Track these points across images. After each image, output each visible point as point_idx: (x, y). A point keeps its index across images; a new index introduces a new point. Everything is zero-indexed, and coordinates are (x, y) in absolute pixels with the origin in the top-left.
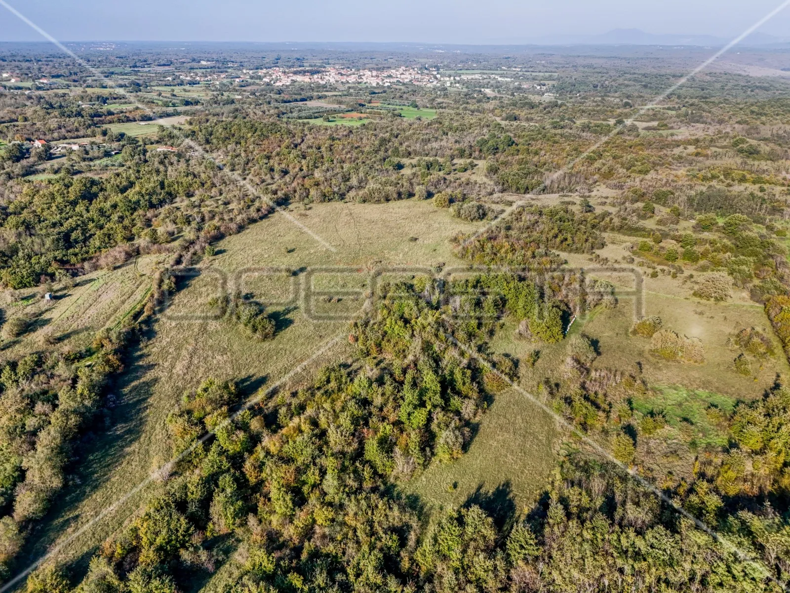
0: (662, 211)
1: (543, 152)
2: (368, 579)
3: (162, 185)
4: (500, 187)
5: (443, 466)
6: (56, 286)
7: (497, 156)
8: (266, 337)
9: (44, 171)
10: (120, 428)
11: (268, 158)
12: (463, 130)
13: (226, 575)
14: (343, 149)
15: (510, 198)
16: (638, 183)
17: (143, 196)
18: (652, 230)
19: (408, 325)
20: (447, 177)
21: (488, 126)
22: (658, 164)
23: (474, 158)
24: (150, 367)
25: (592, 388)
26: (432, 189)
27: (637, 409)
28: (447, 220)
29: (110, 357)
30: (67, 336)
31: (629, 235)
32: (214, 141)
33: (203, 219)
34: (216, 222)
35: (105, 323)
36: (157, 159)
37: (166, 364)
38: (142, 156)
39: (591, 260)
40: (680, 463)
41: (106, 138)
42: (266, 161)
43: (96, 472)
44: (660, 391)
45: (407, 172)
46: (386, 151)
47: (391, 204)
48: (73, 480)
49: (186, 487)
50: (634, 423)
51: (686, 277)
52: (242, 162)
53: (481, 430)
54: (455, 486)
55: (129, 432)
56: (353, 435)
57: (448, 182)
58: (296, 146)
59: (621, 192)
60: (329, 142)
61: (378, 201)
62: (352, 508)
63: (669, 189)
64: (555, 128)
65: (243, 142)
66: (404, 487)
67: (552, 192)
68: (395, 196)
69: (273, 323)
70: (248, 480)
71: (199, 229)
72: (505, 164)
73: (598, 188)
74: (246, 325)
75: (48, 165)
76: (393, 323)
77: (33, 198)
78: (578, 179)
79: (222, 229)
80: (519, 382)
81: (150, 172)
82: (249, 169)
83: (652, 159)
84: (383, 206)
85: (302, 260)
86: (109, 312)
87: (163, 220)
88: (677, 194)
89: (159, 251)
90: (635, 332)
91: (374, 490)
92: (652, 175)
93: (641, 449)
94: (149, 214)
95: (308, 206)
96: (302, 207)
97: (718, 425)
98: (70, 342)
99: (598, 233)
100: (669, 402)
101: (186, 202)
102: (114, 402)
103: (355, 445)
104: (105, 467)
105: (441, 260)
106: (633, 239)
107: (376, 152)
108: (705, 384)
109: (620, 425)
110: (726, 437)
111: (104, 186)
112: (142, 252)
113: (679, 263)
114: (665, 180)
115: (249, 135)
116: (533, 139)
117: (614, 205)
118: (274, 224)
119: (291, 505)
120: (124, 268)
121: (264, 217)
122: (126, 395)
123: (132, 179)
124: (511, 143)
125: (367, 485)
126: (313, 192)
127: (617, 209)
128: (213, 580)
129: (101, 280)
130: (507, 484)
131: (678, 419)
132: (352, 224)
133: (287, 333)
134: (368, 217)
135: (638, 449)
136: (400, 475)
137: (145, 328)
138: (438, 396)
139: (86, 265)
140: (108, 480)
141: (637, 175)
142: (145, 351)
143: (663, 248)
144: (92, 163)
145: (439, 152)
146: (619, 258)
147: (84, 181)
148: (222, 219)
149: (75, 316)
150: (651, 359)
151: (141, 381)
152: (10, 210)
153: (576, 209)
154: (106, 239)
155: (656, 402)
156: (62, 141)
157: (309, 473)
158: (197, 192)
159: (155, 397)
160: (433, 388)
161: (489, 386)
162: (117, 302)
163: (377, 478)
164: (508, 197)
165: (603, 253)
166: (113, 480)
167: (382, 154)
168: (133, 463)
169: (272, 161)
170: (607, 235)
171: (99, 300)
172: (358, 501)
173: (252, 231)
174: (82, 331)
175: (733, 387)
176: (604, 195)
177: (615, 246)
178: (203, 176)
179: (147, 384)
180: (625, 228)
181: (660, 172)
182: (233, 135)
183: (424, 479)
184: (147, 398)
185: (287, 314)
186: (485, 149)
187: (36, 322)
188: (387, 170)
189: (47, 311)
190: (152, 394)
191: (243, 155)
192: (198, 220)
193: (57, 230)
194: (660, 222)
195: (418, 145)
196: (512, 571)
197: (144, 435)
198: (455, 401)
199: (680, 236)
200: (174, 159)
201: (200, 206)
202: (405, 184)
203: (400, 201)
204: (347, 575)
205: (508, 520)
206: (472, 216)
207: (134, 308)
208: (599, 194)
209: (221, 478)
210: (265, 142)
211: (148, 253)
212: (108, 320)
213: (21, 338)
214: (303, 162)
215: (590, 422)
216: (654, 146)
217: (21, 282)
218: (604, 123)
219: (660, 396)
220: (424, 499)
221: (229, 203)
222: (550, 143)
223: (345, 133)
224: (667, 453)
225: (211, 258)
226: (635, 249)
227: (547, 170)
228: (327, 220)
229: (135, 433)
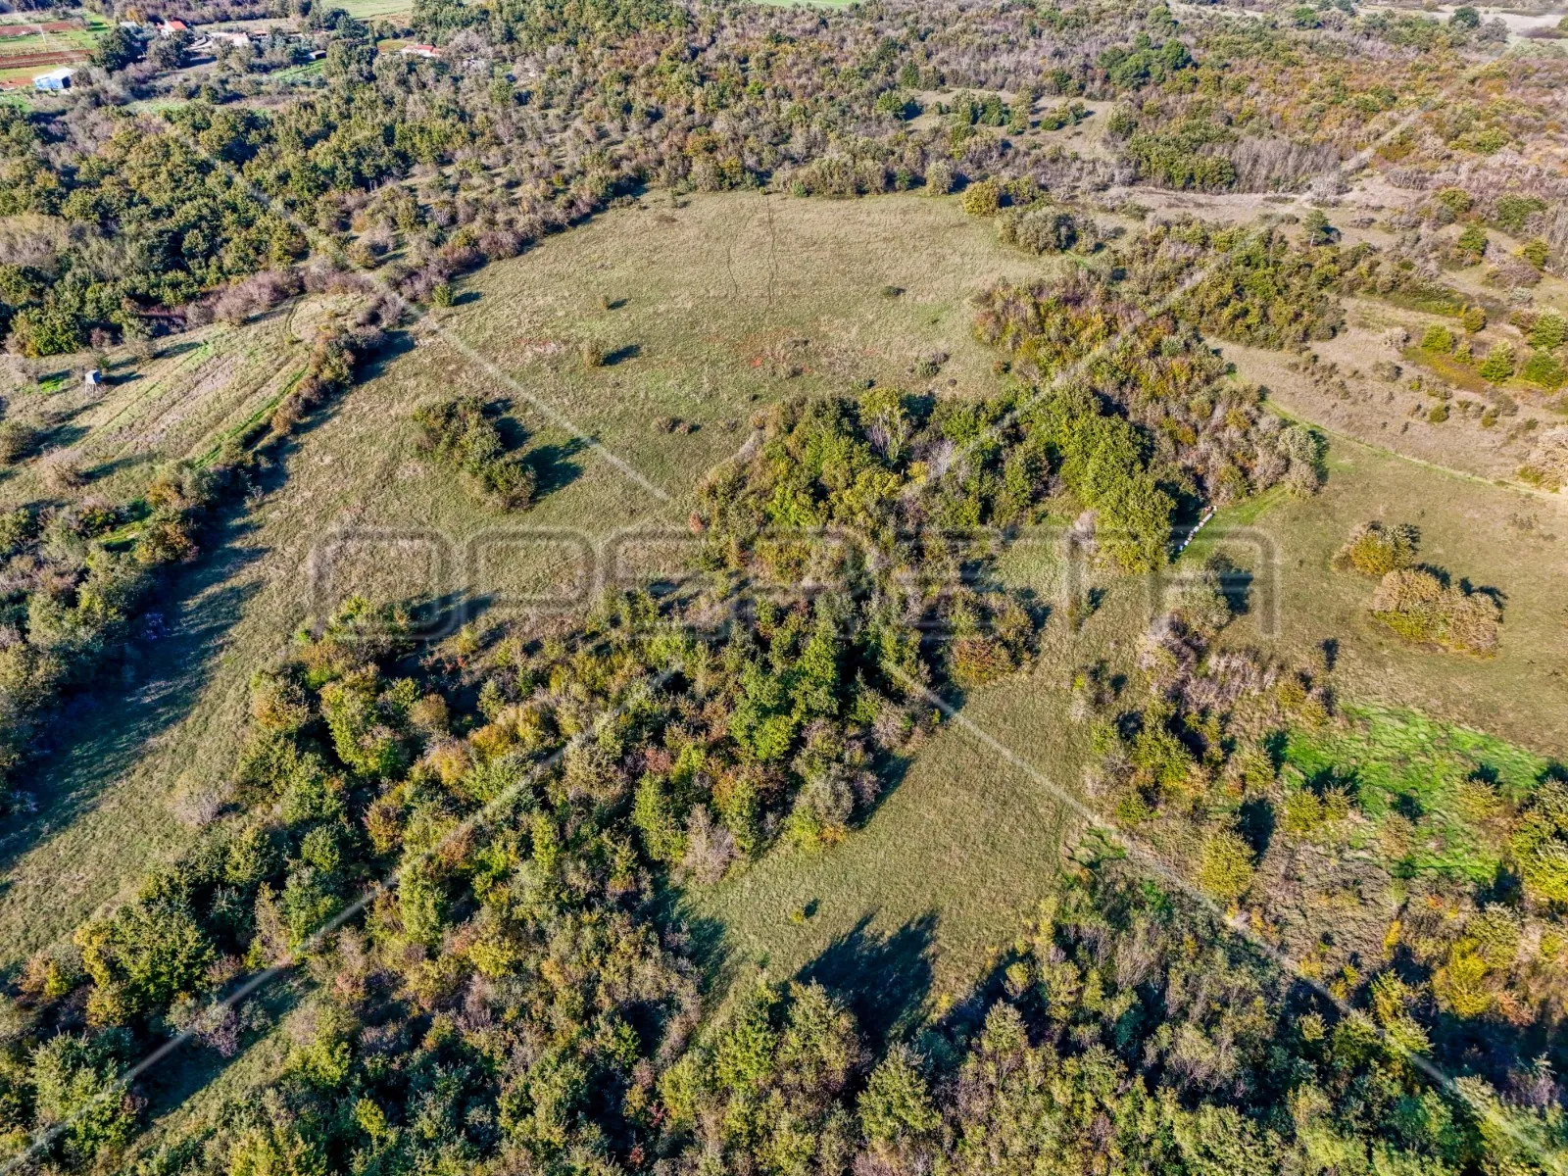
0: (1507, 250)
1: (1252, 88)
2: (534, 1131)
3: (389, 135)
4: (1127, 171)
5: (801, 856)
6: (116, 355)
7: (1144, 91)
8: (512, 504)
9: (168, 91)
10: (154, 691)
11: (627, 80)
12: (1078, 25)
13: (258, 1064)
14: (795, 64)
15: (1144, 201)
16: (1463, 177)
17: (344, 158)
18: (1468, 297)
19: (821, 504)
20: (1013, 140)
21: (1141, 17)
22: (1529, 128)
23: (1090, 97)
24: (255, 554)
25: (1200, 694)
26: (968, 169)
27: (1292, 763)
28: (984, 246)
29: (168, 528)
30: (106, 470)
31: (1411, 308)
32: (523, 36)
33: (453, 220)
34: (477, 228)
35: (190, 445)
36: (392, 74)
37: (291, 550)
38: (364, 66)
39: (1295, 367)
40: (1360, 913)
41: (307, 20)
42: (618, 87)
43: (75, 787)
44: (1366, 720)
45: (924, 124)
46: (891, 72)
47: (869, 202)
48: (22, 802)
49: (225, 852)
50: (1274, 795)
51: (1519, 428)
52: (569, 90)
53: (911, 777)
54: (810, 910)
55: (169, 701)
56: (620, 762)
57: (1010, 153)
58: (695, 53)
59: (1418, 194)
60: (767, 47)
61: (840, 194)
62: (560, 943)
63: (1536, 195)
64: (1301, 25)
65: (582, 39)
66: (699, 900)
67: (1251, 189)
68: (879, 182)
69: (531, 474)
70: (370, 843)
71: (437, 243)
72: (1159, 113)
73: (1366, 182)
74: (474, 474)
75: (177, 78)
76: (789, 495)
77: (128, 151)
78: (1320, 159)
79: (483, 244)
80: (1035, 664)
81: (372, 104)
82: (582, 106)
83: (1519, 113)
84: (850, 205)
85: (635, 327)
86: (205, 421)
87: (372, 215)
88: (1553, 209)
89: (344, 288)
90: (1346, 562)
91: (627, 901)
92: (1506, 156)
93: (1275, 865)
94: (351, 200)
95: (681, 199)
96: (669, 202)
97: (1482, 824)
98: (110, 484)
99: (1333, 297)
100: (1379, 751)
101: (433, 177)
102: (156, 630)
103: (616, 789)
104: (95, 778)
105: (942, 346)
106: (1414, 318)
107: (866, 74)
108: (1483, 714)
109: (1240, 800)
110: (1496, 858)
111: (273, 132)
112: (309, 287)
113: (1511, 388)
114: (1533, 171)
115: (599, 24)
116: (1239, 53)
117: (1390, 230)
118: (598, 240)
119: (433, 919)
120: (264, 323)
121: (585, 219)
122: (186, 615)
123: (331, 118)
124: (1182, 61)
125: (616, 887)
126: (697, 166)
127: (1396, 238)
128: (228, 1074)
129: (210, 348)
130: (930, 921)
131: (1388, 798)
132: (767, 248)
133: (562, 499)
134: (806, 231)
135: (1266, 866)
136: (699, 869)
137: (265, 464)
138: (822, 693)
139: (191, 310)
140: (94, 807)
141: (1467, 154)
142: (254, 517)
143: (1483, 344)
144: (265, 78)
145: (1011, 78)
146: (1365, 367)
147: (231, 117)
148: (492, 223)
149: (138, 425)
150: (1367, 633)
151: (228, 585)
152: (80, 177)
153: (1293, 234)
154: (251, 251)
155: (1346, 747)
156: (216, 25)
157: (497, 846)
158: (459, 154)
159: (246, 624)
160: (818, 671)
161: (960, 668)
162: (228, 398)
163: (643, 872)
164: (1141, 197)
165: (1329, 351)
166: (104, 808)
167: (878, 78)
168: (156, 775)
169: (631, 88)
170: (1352, 305)
171: (194, 392)
172: (579, 926)
173: (548, 254)
174: (138, 461)
175: (1550, 727)
176: (1374, 202)
177: (1364, 335)
178: (479, 117)
179: (238, 594)
180: (1402, 289)
181: (1529, 148)
182: (565, 24)
183: (748, 884)
184: (226, 627)
185: (573, 452)
186: (1117, 74)
187: (57, 432)
188: (879, 120)
189: (85, 408)
190: (240, 618)
191: (576, 71)
192: (442, 219)
193: (159, 226)
194: (1494, 278)
195: (965, 61)
196: (860, 1159)
197: (196, 711)
198: (868, 702)
199: (1531, 318)
200: (429, 75)
201: (455, 189)
202: (908, 155)
203: (890, 195)
204: (496, 1111)
205: (905, 1013)
206: (1041, 244)
207: (259, 415)
208: (1363, 198)
209: (308, 836)
210: (630, 43)
211: (323, 291)
212: (198, 439)
213: (19, 467)
214: (697, 91)
215: (1169, 783)
216: (1534, 79)
217: (51, 342)
218: (1426, 15)
219: (1360, 733)
220: (732, 935)
221: (518, 184)
222: (1278, 64)
223: (809, 26)
224: (1333, 884)
225: (445, 311)
226: (1413, 343)
227: (1253, 132)
228: (715, 234)
229: (178, 704)
